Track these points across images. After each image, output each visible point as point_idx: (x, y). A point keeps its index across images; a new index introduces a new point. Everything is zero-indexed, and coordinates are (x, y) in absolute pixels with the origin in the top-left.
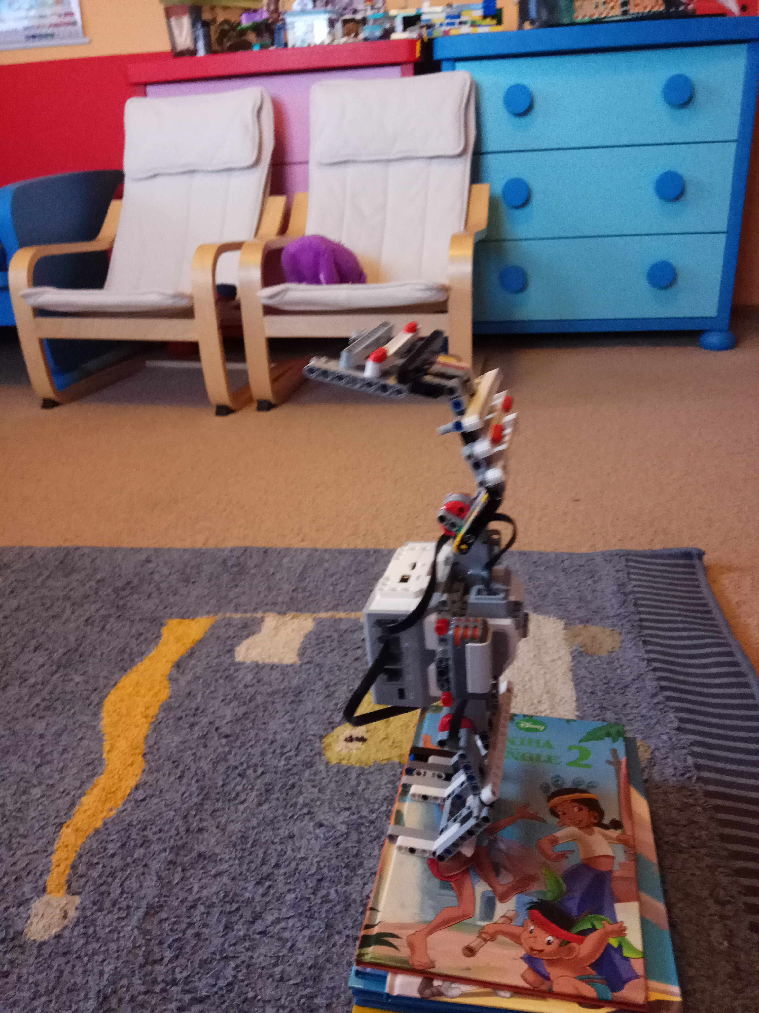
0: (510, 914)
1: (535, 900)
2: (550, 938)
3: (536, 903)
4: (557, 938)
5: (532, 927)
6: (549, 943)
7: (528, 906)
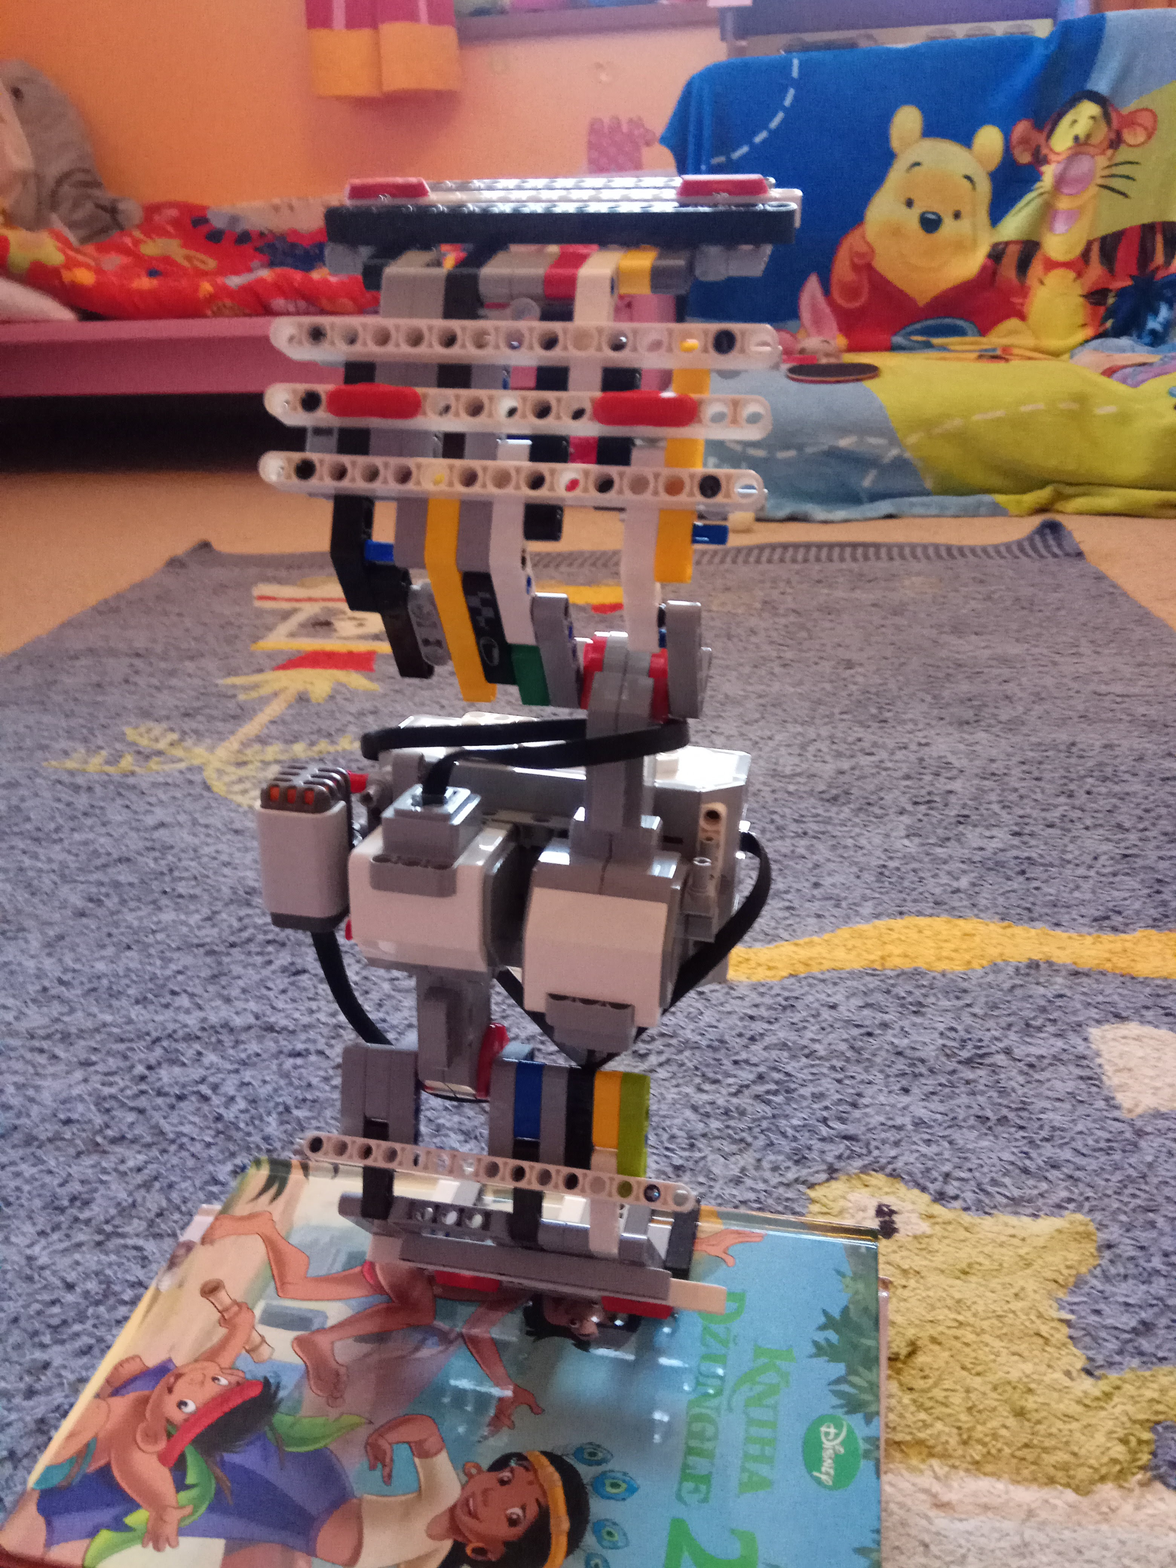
0: (265, 1351)
1: (282, 1394)
2: (191, 1407)
3: (276, 1393)
4: (186, 1420)
5: (224, 1382)
6: (182, 1404)
7: (272, 1381)
